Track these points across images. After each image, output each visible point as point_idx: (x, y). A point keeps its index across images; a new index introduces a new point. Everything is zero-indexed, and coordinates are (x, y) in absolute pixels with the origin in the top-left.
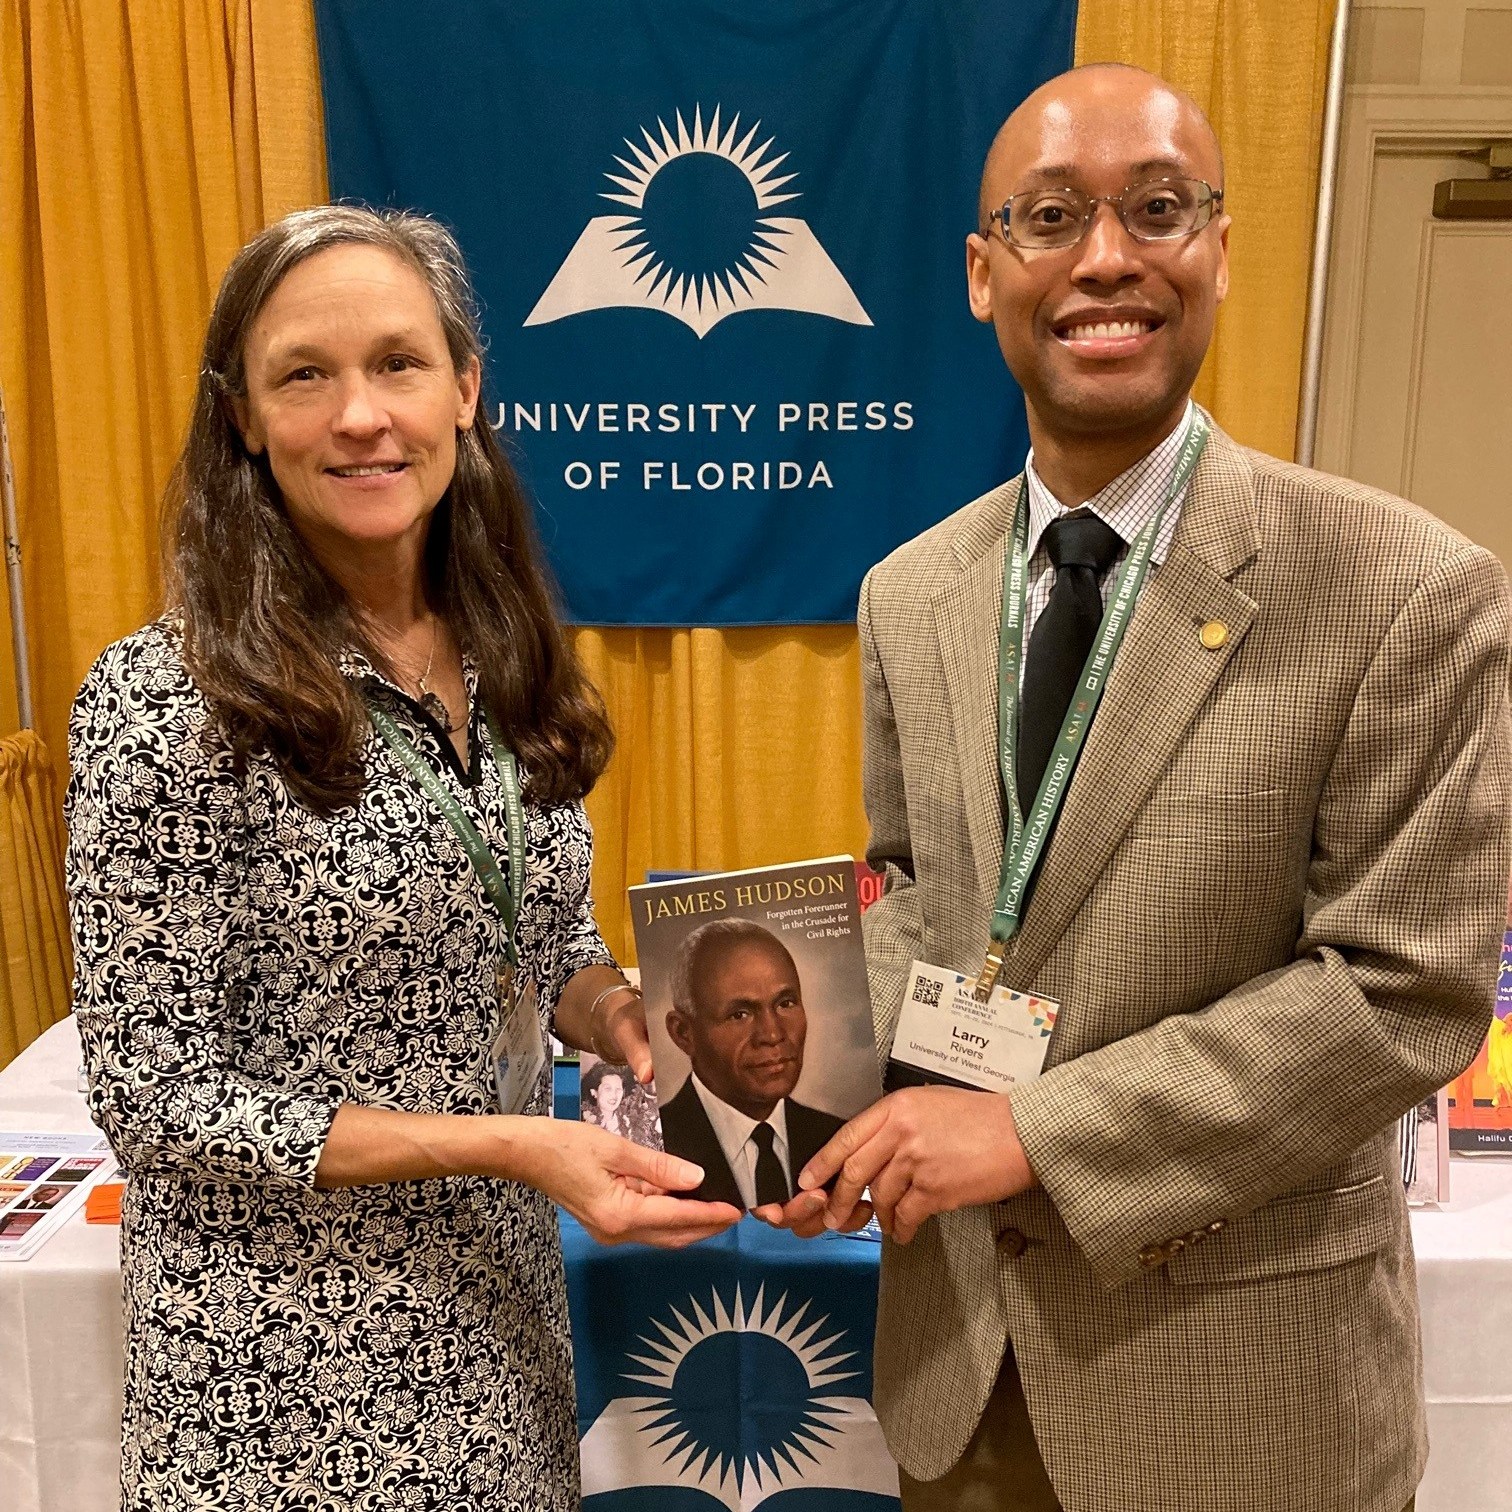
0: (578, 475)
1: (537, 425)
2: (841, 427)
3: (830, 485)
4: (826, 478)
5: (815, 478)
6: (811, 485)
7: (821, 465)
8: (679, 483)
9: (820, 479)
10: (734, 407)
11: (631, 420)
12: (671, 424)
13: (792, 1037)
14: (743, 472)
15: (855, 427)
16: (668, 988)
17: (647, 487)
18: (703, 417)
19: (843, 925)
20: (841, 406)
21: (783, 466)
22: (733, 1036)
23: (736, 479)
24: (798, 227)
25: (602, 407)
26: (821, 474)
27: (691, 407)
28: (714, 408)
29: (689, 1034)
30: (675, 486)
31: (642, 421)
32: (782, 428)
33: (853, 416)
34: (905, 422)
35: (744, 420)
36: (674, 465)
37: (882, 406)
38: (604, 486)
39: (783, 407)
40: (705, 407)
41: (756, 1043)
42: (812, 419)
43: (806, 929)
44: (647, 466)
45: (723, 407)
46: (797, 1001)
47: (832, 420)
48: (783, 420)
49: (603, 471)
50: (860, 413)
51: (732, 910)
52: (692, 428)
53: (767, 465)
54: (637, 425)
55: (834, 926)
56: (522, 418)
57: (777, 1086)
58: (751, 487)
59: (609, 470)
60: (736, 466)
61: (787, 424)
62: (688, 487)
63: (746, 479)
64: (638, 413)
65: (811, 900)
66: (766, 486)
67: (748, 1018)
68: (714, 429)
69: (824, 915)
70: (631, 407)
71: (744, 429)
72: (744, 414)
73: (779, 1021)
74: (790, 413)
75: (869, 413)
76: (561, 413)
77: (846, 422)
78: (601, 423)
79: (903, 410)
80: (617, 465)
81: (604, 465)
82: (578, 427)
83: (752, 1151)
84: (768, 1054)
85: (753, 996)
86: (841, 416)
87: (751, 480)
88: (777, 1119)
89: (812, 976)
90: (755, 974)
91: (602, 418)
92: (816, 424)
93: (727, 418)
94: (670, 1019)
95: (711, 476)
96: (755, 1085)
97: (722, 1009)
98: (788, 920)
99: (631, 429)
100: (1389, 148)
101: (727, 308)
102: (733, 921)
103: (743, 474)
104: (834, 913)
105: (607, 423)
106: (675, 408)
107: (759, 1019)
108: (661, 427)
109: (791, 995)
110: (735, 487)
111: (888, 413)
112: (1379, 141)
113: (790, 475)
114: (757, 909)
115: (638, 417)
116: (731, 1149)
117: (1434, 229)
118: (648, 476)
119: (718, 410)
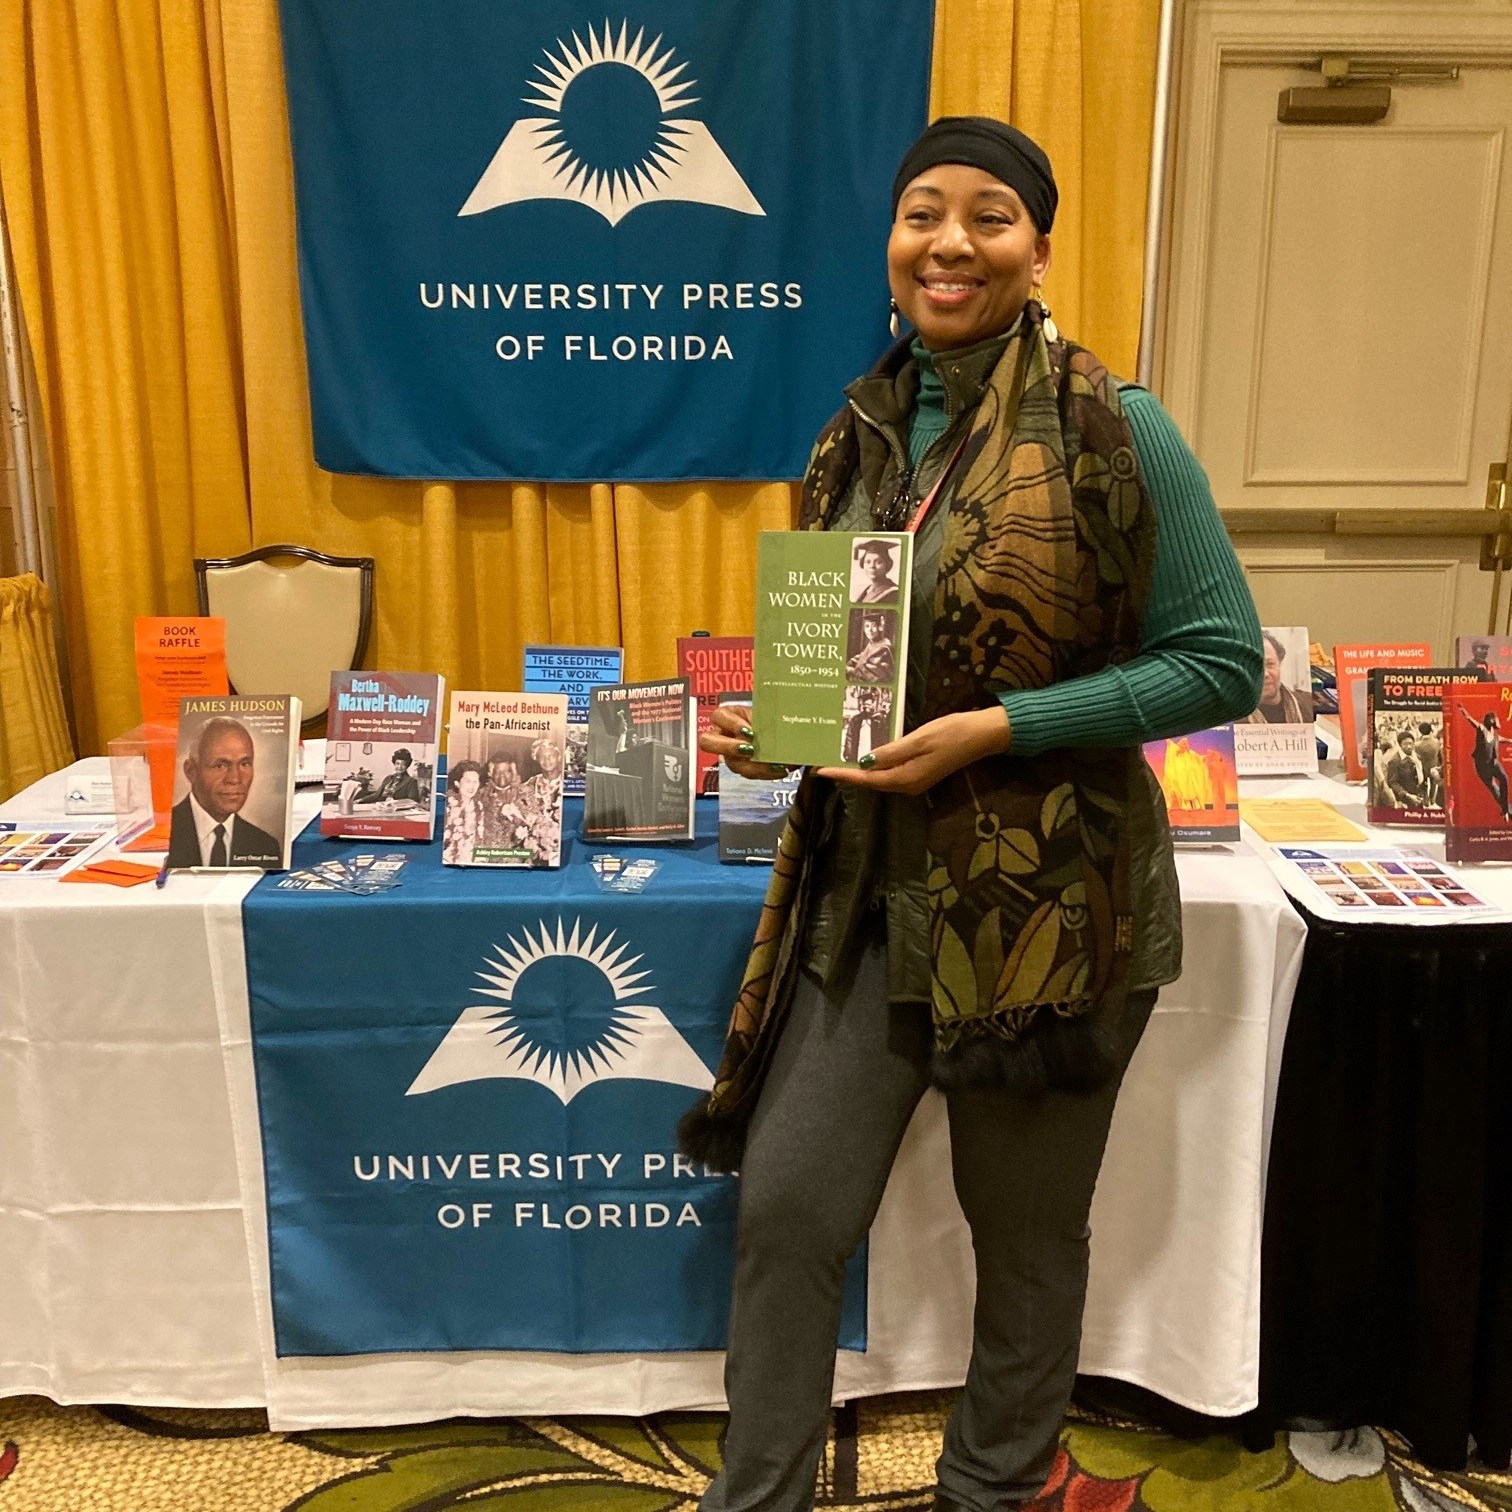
0: (508, 348)
1: (471, 303)
2: (739, 305)
3: (731, 357)
4: (727, 351)
5: (717, 351)
6: (714, 357)
7: (722, 339)
8: (596, 354)
9: (722, 351)
10: (644, 287)
11: (554, 298)
12: (589, 302)
13: (245, 782)
14: (653, 344)
15: (751, 305)
16: (188, 747)
17: (568, 357)
18: (617, 296)
19: (280, 727)
20: (739, 287)
21: (687, 339)
22: (215, 777)
23: (647, 350)
24: (697, 127)
25: (528, 287)
26: (723, 348)
27: (606, 287)
28: (626, 288)
29: (194, 771)
30: (593, 357)
31: (562, 299)
32: (686, 306)
33: (749, 295)
34: (795, 301)
35: (652, 299)
36: (592, 338)
37: (775, 286)
38: (530, 357)
39: (687, 287)
40: (618, 287)
41: (226, 782)
42: (713, 298)
43: (262, 727)
44: (568, 339)
45: (634, 287)
46: (251, 764)
47: (731, 299)
48: (687, 298)
49: (530, 343)
50: (756, 292)
51: (226, 713)
52: (607, 306)
53: (673, 339)
54: (558, 303)
55: (276, 728)
56: (459, 297)
57: (233, 806)
58: (660, 358)
59: (535, 343)
60: (646, 339)
61: (690, 302)
62: (605, 358)
63: (656, 351)
64: (560, 292)
65: (267, 713)
66: (674, 357)
67: (224, 769)
68: (626, 306)
69: (272, 721)
70: (553, 287)
71: (653, 306)
72: (652, 293)
73: (240, 773)
74: (693, 292)
75: (763, 292)
76: (493, 292)
77: (744, 301)
78: (528, 301)
79: (792, 290)
80: (542, 338)
81: (530, 339)
82: (507, 305)
83: (213, 838)
84: (231, 789)
85: (229, 757)
86: (739, 296)
87: (660, 352)
88: (229, 824)
89: (260, 752)
90: (232, 747)
91: (528, 296)
92: (717, 303)
93: (638, 297)
94: (186, 763)
95: (625, 348)
96: (221, 804)
97: (213, 762)
98: (254, 721)
99: (553, 306)
100: (1233, 60)
101: (636, 200)
102: (226, 718)
103: (652, 347)
104: (278, 721)
105: (533, 301)
106: (592, 288)
107: (229, 770)
108: (580, 305)
109: (248, 761)
110: (646, 358)
111: (780, 293)
112: (1224, 53)
113: (695, 348)
114: (240, 714)
115: (559, 296)
116: (201, 835)
117: (1278, 133)
118: (569, 348)
119: (630, 290)
